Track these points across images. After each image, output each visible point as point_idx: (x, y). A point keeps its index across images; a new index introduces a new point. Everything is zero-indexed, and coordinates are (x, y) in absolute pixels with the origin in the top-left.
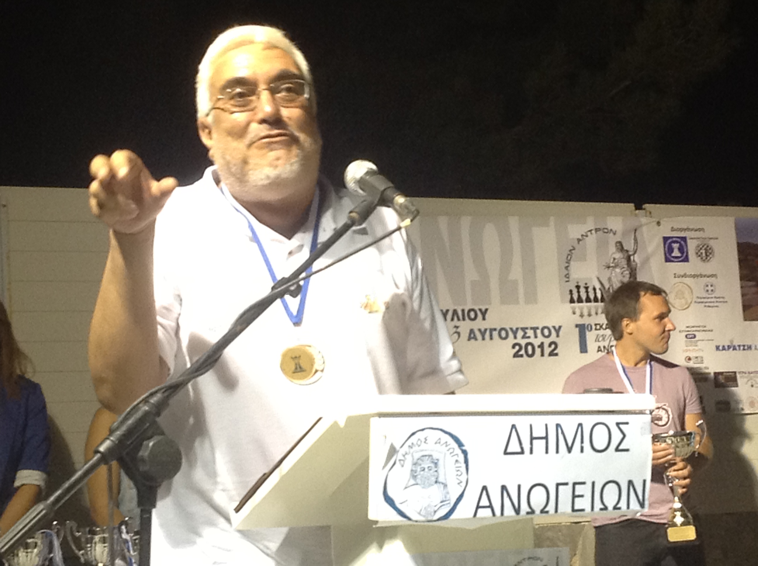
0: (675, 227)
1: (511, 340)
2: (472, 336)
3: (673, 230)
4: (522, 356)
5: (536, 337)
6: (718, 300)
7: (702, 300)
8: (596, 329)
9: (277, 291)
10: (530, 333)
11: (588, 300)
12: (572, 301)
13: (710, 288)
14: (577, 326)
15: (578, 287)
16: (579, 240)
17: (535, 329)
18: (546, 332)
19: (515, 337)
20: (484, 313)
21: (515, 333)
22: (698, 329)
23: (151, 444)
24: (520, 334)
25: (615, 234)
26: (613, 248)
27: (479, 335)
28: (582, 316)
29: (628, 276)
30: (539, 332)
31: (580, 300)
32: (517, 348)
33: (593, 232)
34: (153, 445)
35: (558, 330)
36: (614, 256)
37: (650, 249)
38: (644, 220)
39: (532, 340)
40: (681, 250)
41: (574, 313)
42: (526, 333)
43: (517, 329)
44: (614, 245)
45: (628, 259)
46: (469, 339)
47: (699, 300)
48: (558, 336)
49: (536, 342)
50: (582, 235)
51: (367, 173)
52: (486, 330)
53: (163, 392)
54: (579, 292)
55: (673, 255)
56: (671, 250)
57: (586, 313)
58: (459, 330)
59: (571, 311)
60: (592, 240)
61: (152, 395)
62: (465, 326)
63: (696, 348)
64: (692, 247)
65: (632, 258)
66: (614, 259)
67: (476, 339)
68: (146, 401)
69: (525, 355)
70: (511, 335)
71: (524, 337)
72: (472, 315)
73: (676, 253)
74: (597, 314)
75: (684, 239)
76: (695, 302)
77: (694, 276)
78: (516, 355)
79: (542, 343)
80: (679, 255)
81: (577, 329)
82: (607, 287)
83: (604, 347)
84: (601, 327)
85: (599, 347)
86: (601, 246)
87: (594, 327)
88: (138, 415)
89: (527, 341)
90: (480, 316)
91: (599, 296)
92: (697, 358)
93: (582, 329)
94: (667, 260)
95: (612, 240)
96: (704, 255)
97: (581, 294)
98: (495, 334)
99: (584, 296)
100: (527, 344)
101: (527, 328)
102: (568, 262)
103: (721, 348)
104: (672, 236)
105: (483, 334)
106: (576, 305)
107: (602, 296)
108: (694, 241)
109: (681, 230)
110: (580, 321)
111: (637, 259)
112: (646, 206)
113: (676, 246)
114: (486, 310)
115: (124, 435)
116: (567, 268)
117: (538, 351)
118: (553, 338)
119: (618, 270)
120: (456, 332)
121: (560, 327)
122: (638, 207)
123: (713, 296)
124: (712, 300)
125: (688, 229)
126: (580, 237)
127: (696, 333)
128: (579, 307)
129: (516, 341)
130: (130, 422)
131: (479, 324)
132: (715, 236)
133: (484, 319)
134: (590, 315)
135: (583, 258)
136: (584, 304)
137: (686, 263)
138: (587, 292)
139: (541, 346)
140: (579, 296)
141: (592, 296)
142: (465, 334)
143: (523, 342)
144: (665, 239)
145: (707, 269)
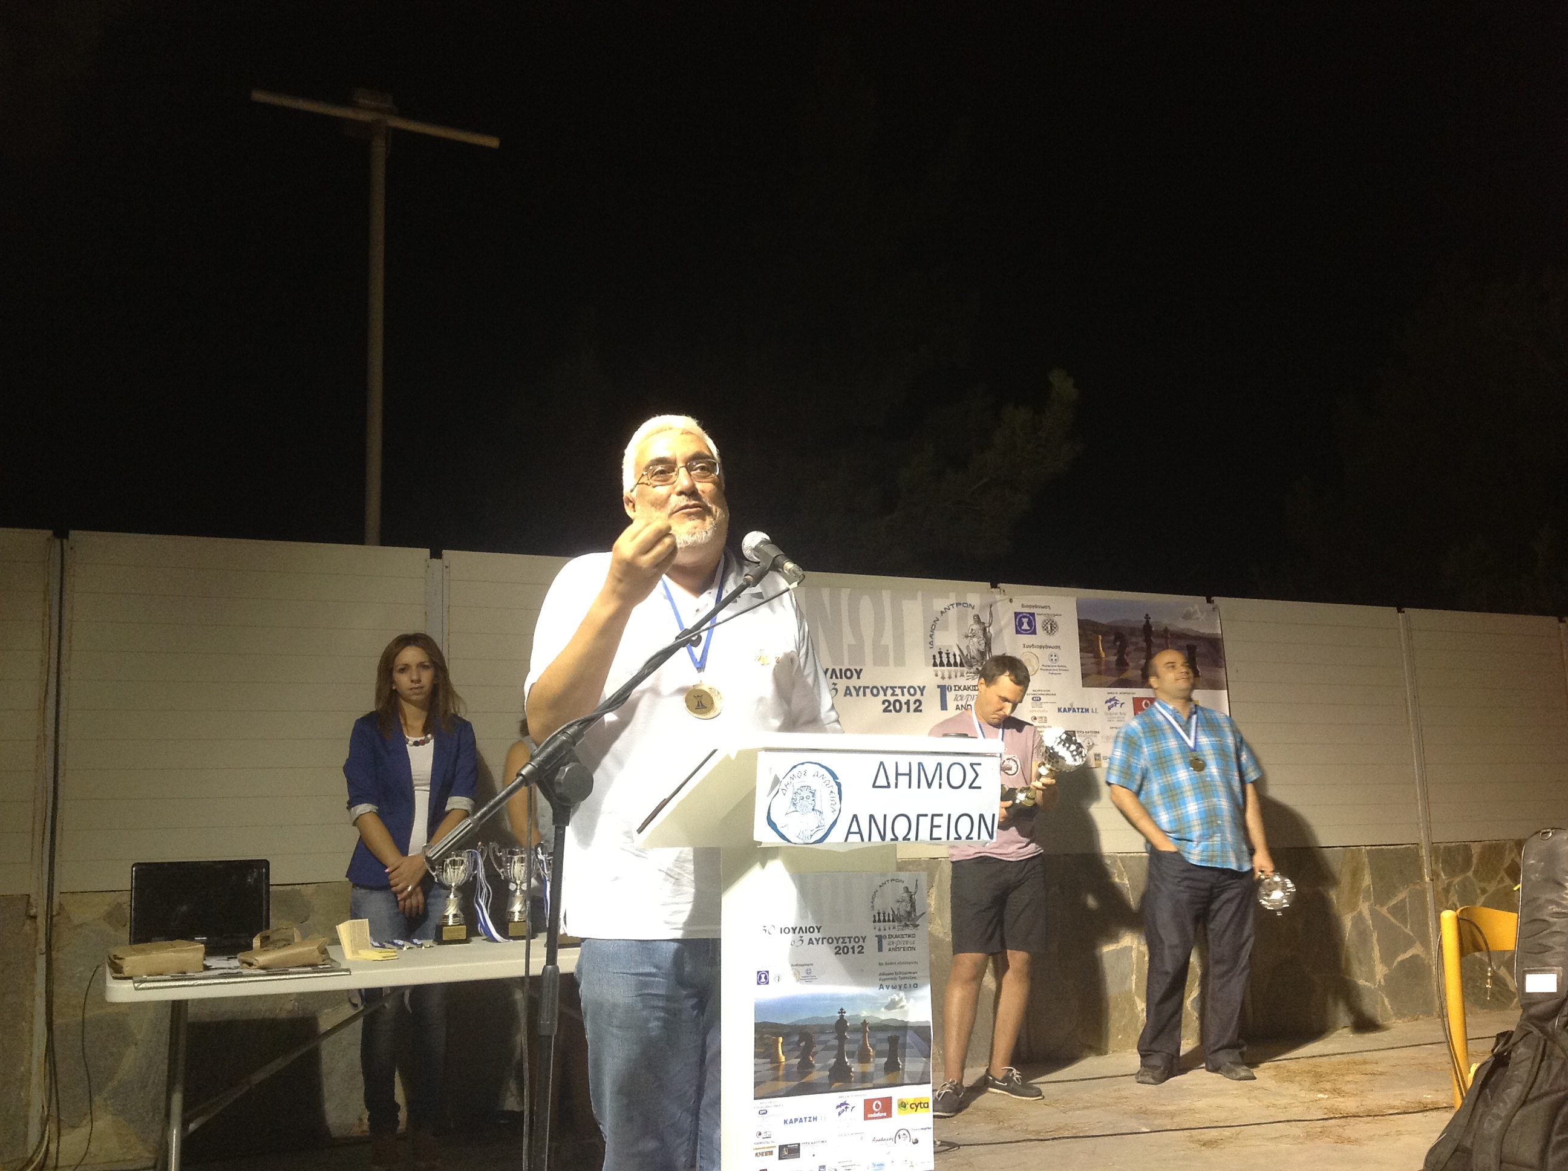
0: (1025, 604)
1: (881, 697)
2: (848, 692)
3: (1023, 606)
4: (890, 711)
5: (903, 694)
6: (1061, 668)
7: (1048, 668)
8: (955, 690)
9: (679, 641)
10: (898, 691)
11: (949, 664)
12: (935, 665)
13: (1053, 657)
14: (938, 686)
15: (940, 653)
16: (942, 612)
17: (902, 688)
18: (912, 691)
19: (885, 695)
20: (859, 673)
21: (885, 691)
22: (1043, 693)
23: (566, 770)
24: (890, 691)
25: (973, 608)
26: (971, 621)
27: (854, 693)
28: (943, 678)
29: (984, 645)
30: (906, 690)
31: (942, 664)
32: (887, 704)
33: (955, 606)
34: (569, 770)
35: (922, 690)
36: (972, 627)
37: (1003, 623)
38: (998, 597)
39: (900, 698)
40: (1030, 623)
41: (937, 675)
42: (894, 691)
43: (887, 687)
44: (972, 618)
45: (985, 630)
46: (845, 695)
47: (1044, 668)
48: (922, 695)
49: (903, 700)
50: (945, 609)
51: (762, 542)
52: (860, 687)
53: (578, 725)
54: (941, 657)
55: (1023, 628)
56: (1021, 624)
57: (946, 675)
58: (836, 687)
59: (934, 673)
60: (953, 613)
61: (571, 726)
62: (842, 684)
63: (1042, 709)
64: (1039, 621)
65: (987, 629)
66: (972, 630)
67: (851, 695)
68: (563, 732)
69: (893, 711)
70: (881, 692)
71: (893, 694)
72: (849, 674)
73: (1025, 626)
74: (956, 676)
75: (1033, 615)
76: (1041, 669)
77: (1041, 647)
78: (885, 710)
79: (909, 701)
80: (1028, 628)
81: (939, 689)
82: (965, 653)
83: (962, 706)
84: (959, 688)
85: (958, 706)
86: (961, 619)
87: (953, 688)
88: (557, 743)
89: (896, 698)
90: (855, 675)
91: (958, 661)
92: (1041, 717)
93: (943, 689)
94: (1018, 632)
95: (971, 613)
96: (1049, 628)
97: (943, 659)
98: (868, 691)
99: (945, 661)
100: (895, 701)
101: (896, 687)
102: (932, 631)
103: (1062, 710)
104: (1021, 611)
105: (857, 690)
106: (938, 668)
107: (961, 660)
108: (1042, 616)
109: (1030, 607)
110: (942, 683)
111: (992, 630)
112: (1000, 585)
113: (1025, 620)
114: (861, 670)
115: (543, 761)
116: (931, 636)
117: (905, 707)
118: (918, 696)
119: (975, 640)
120: (834, 689)
121: (924, 687)
122: (994, 586)
123: (1057, 664)
124: (1055, 668)
125: (1036, 607)
126: (943, 610)
127: (1041, 696)
128: (940, 670)
129: (886, 698)
130: (550, 749)
131: (854, 682)
132: (1059, 613)
133: (859, 678)
134: (950, 677)
135: (945, 628)
136: (946, 668)
137: (1033, 636)
138: (948, 657)
139: (908, 703)
140: (941, 661)
141: (952, 661)
142: (842, 691)
143: (892, 699)
144: (1016, 614)
145: (1052, 640)
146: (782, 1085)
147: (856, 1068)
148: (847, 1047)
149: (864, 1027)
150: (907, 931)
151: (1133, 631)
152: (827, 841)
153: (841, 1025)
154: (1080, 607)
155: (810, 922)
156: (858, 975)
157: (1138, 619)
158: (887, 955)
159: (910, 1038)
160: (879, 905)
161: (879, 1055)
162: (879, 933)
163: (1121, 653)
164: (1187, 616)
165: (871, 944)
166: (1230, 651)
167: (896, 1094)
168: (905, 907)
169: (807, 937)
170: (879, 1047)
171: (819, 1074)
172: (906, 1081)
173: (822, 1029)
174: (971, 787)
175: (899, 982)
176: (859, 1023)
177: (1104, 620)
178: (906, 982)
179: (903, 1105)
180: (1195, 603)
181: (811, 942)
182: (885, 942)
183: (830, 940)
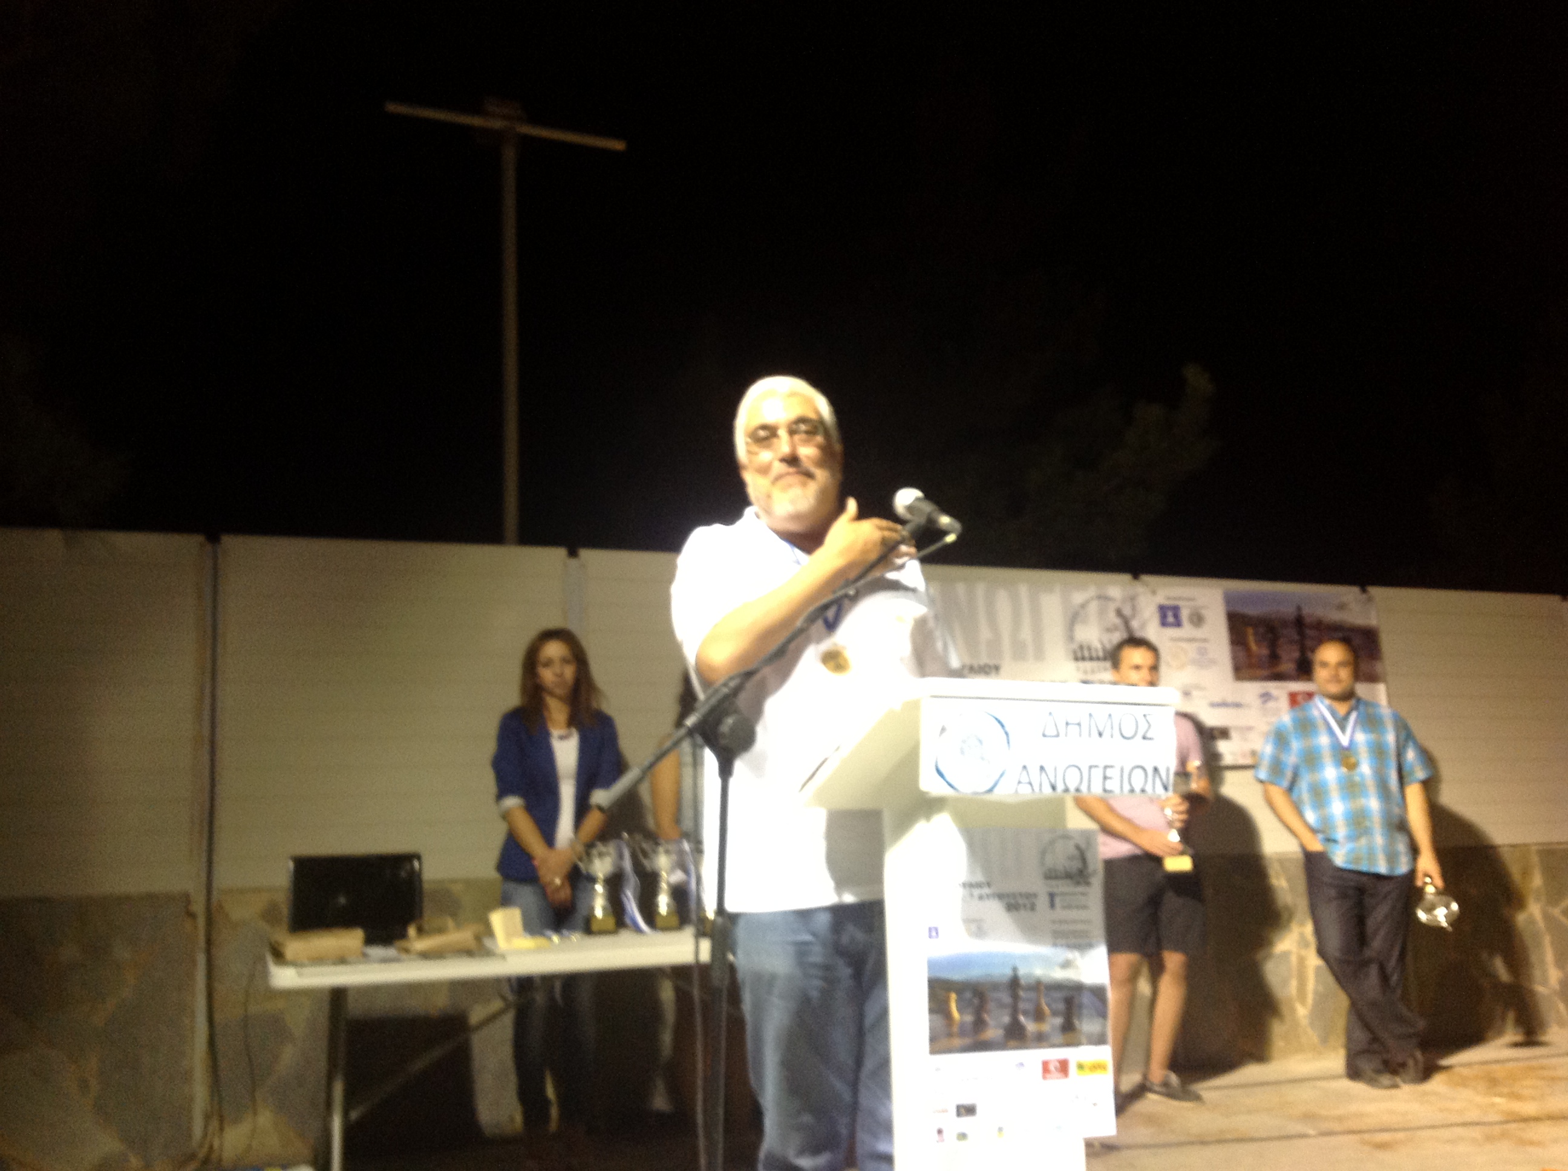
0: (1170, 597)
3: (1167, 599)
6: (1209, 662)
7: (1196, 662)
11: (1091, 659)
12: (1076, 659)
13: (1202, 650)
15: (1081, 647)
16: (1082, 606)
22: (1194, 687)
25: (1114, 601)
26: (1112, 614)
28: (1085, 672)
31: (1083, 659)
33: (1095, 599)
36: (1114, 621)
37: (1147, 615)
38: (1140, 589)
40: (1175, 616)
41: (1079, 671)
44: (1113, 612)
47: (1193, 661)
50: (1085, 602)
51: (915, 499)
54: (1082, 652)
55: (1168, 621)
56: (1165, 617)
57: (1089, 670)
59: (1076, 668)
60: (1093, 607)
63: (1193, 704)
64: (1185, 614)
66: (1114, 623)
73: (1170, 619)
74: (1099, 671)
75: (1178, 607)
76: (1189, 663)
77: (1188, 640)
80: (1174, 621)
82: (1107, 646)
86: (1102, 612)
91: (1101, 653)
94: (1163, 625)
95: (1112, 607)
96: (1196, 621)
97: (1085, 653)
99: (1088, 655)
102: (1072, 625)
103: (1217, 704)
106: (1080, 663)
107: (1104, 655)
108: (1188, 608)
109: (1174, 599)
111: (1134, 621)
112: (1143, 577)
113: (1170, 614)
116: (1071, 630)
119: (1117, 632)
122: (1136, 578)
123: (1206, 658)
124: (1204, 662)
125: (1180, 599)
126: (1083, 604)
127: (1191, 690)
128: (1083, 665)
132: (1205, 605)
134: (1093, 672)
135: (1086, 621)
136: (1088, 663)
137: (1180, 629)
138: (1090, 652)
140: (1083, 655)
141: (1094, 655)
144: (1160, 607)
145: (1198, 633)
146: (957, 1042)
147: (1031, 1026)
148: (1022, 1005)
149: (1039, 986)
150: (1080, 889)
151: (1284, 623)
152: (996, 790)
153: (1014, 983)
154: (1229, 599)
155: (979, 877)
156: (1031, 932)
157: (1288, 611)
158: (1060, 913)
159: (1086, 999)
160: (1049, 861)
161: (1055, 1014)
162: (1051, 890)
163: (1273, 645)
164: (1342, 607)
165: (1042, 902)
166: (1388, 643)
167: (1074, 1054)
168: (1076, 865)
169: (977, 892)
170: (1054, 1006)
171: (993, 1032)
172: (1084, 1040)
173: (995, 986)
174: (1144, 738)
175: (1073, 941)
176: (1032, 981)
177: (1252, 611)
178: (1079, 942)
179: (1081, 1067)
180: (1348, 594)
181: (981, 898)
182: (1057, 900)
183: (1000, 896)
